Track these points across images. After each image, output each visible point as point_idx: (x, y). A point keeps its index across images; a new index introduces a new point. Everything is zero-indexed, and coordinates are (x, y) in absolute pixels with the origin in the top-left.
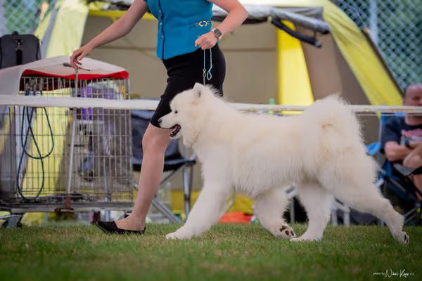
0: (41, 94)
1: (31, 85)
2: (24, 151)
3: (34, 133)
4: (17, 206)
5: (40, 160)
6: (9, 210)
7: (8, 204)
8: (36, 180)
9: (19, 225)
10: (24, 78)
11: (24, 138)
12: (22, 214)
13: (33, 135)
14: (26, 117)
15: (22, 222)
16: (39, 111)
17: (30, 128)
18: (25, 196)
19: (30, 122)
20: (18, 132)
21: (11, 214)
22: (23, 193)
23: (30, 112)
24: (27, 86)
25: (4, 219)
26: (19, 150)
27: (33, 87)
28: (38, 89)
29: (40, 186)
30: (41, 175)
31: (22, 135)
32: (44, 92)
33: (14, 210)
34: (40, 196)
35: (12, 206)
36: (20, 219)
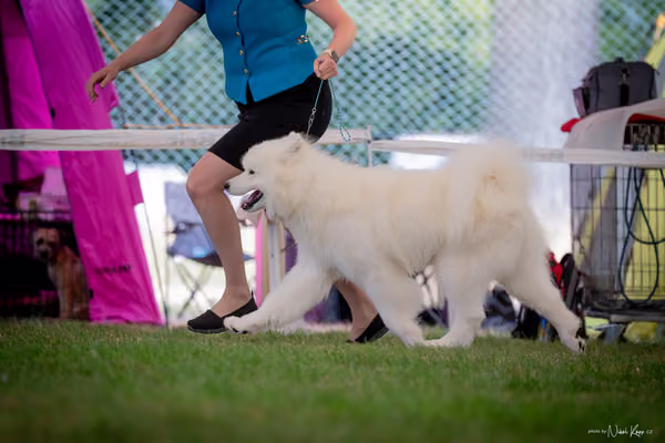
0: (656, 149)
1: (642, 135)
2: (629, 232)
3: (645, 205)
4: (619, 312)
5: (652, 247)
6: (608, 318)
7: (604, 308)
8: (646, 276)
9: (622, 339)
10: (632, 126)
11: (629, 213)
12: (626, 323)
13: (642, 209)
14: (632, 183)
15: (626, 335)
16: (651, 174)
17: (638, 198)
18: (630, 298)
19: (638, 190)
20: (620, 204)
21: (611, 323)
22: (627, 294)
23: (639, 175)
24: (634, 137)
25: (600, 330)
26: (621, 230)
27: (644, 138)
28: (651, 142)
29: (653, 284)
30: (654, 269)
31: (626, 209)
32: (660, 146)
33: (614, 317)
34: (653, 298)
35: (611, 312)
36: (624, 331)
